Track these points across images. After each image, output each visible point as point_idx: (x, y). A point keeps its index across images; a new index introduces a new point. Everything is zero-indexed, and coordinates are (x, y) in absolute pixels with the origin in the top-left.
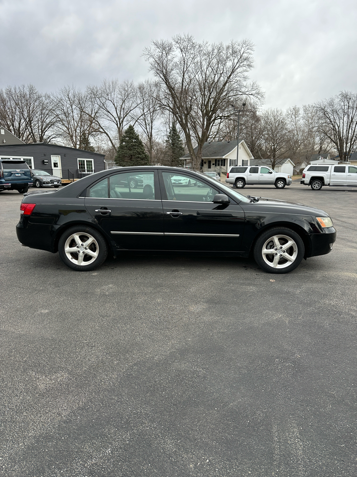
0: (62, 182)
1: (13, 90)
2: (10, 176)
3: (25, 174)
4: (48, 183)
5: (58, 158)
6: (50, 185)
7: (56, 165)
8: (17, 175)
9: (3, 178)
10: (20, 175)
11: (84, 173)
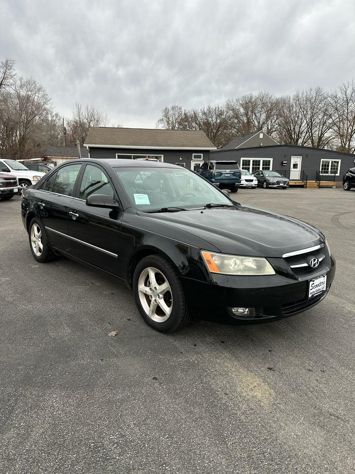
0: (290, 184)
1: (300, 95)
2: (220, 176)
3: (234, 174)
4: (274, 184)
5: (299, 159)
6: (276, 186)
7: (295, 166)
8: (226, 175)
9: (214, 178)
10: (229, 175)
11: (327, 175)
